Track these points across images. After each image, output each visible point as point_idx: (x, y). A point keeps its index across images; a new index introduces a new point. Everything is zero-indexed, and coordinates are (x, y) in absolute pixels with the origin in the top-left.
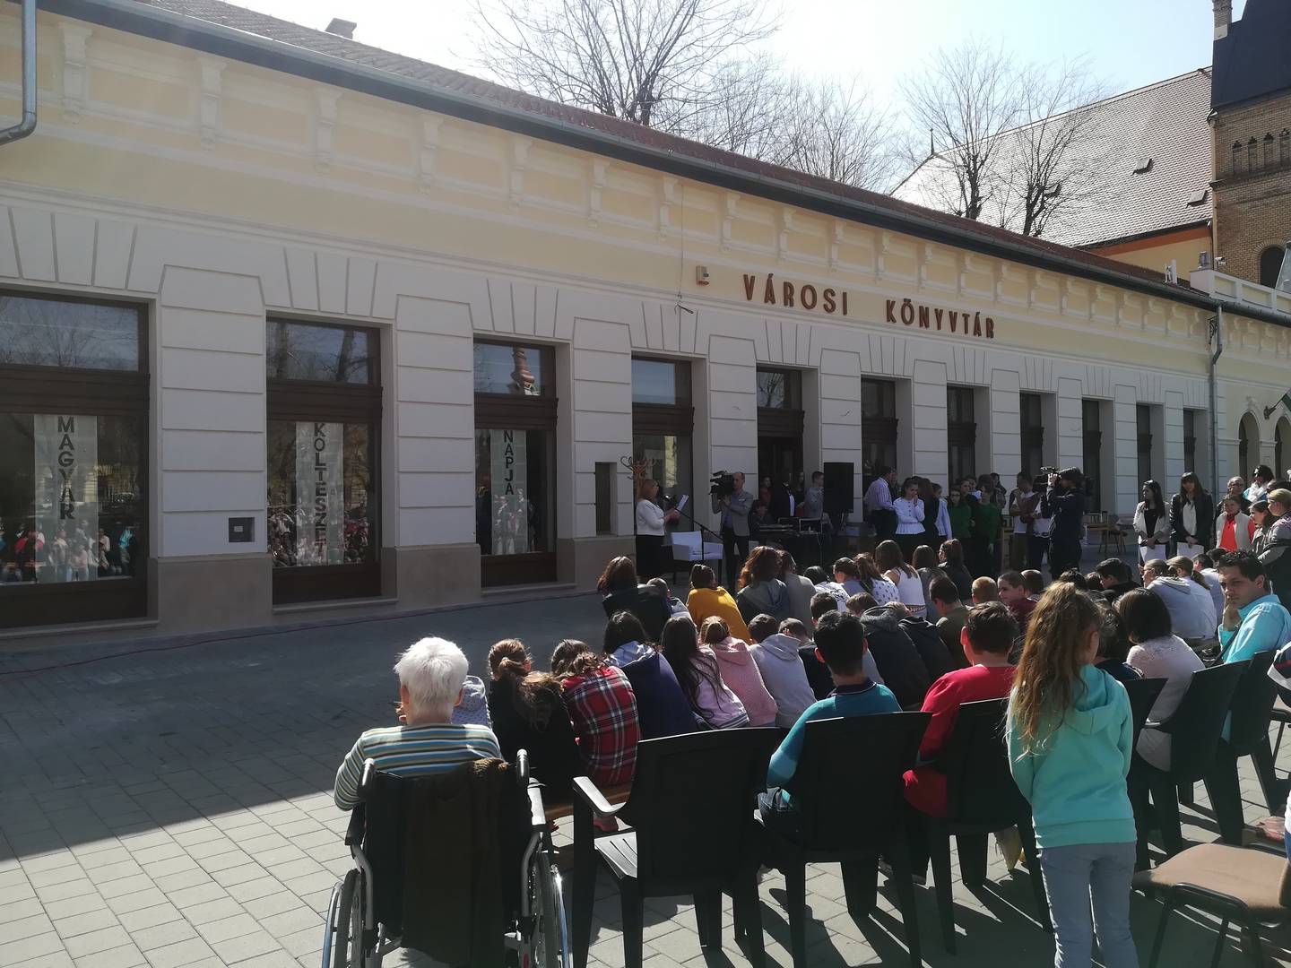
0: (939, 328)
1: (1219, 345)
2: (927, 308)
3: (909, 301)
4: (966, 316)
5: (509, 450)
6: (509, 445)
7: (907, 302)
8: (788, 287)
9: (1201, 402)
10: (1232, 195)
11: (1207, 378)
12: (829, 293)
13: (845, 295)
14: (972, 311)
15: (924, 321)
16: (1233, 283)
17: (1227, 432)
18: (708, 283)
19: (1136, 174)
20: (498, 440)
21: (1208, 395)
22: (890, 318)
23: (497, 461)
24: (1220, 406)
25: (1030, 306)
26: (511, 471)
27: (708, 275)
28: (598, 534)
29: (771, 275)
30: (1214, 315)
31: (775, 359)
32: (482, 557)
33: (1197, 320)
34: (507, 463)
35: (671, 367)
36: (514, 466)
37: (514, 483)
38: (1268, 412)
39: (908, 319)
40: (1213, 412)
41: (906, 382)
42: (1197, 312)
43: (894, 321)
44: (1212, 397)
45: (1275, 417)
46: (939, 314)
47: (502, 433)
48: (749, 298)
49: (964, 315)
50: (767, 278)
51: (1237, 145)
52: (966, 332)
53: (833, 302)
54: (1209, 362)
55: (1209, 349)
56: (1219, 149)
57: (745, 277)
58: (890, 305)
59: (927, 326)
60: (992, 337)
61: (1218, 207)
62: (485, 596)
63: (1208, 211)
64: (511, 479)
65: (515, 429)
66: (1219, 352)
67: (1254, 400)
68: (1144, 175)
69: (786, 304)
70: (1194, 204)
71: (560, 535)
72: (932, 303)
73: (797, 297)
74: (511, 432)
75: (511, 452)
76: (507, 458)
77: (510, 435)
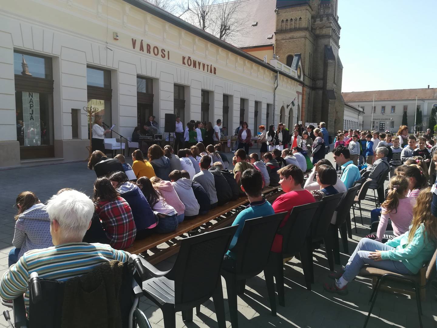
0: (199, 69)
1: (277, 84)
2: (196, 61)
3: (190, 57)
4: (208, 66)
5: (31, 101)
6: (31, 99)
7: (189, 58)
8: (148, 46)
9: (271, 102)
10: (280, 37)
11: (273, 94)
12: (163, 50)
13: (168, 52)
14: (210, 64)
15: (195, 66)
16: (281, 65)
17: (277, 112)
18: (118, 40)
19: (253, 26)
20: (26, 97)
21: (273, 100)
22: (184, 63)
23: (26, 105)
24: (276, 103)
25: (227, 65)
26: (32, 110)
27: (118, 36)
28: (73, 138)
29: (142, 40)
30: (276, 74)
31: (144, 73)
32: (20, 147)
33: (272, 75)
34: (31, 107)
35: (102, 72)
36: (34, 108)
37: (34, 116)
38: (288, 106)
39: (189, 64)
40: (274, 105)
41: (188, 87)
42: (272, 73)
43: (185, 64)
44: (274, 100)
45: (289, 107)
46: (199, 64)
47: (28, 93)
48: (134, 48)
49: (207, 65)
50: (141, 41)
51: (283, 21)
52: (208, 71)
53: (164, 54)
54: (274, 89)
55: (274, 85)
56: (278, 21)
57: (133, 39)
58: (184, 58)
59: (196, 68)
60: (215, 74)
61: (276, 40)
62: (22, 163)
63: (273, 41)
64: (32, 114)
65: (34, 92)
66: (277, 86)
67: (285, 102)
68: (255, 27)
69: (148, 52)
70: (269, 38)
71: (56, 138)
72: (198, 59)
73: (152, 50)
74: (32, 93)
75: (32, 102)
76: (30, 105)
77: (31, 95)
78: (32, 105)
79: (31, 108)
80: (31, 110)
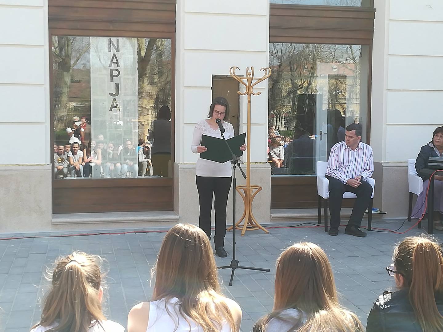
5: (115, 60)
6: (114, 55)
23: (99, 73)
26: (117, 85)
34: (112, 76)
36: (121, 80)
37: (121, 99)
47: (105, 42)
64: (117, 94)
65: (123, 37)
74: (118, 41)
75: (117, 63)
76: (112, 70)
77: (116, 45)
78: (115, 73)
79: (112, 80)
80: (113, 85)
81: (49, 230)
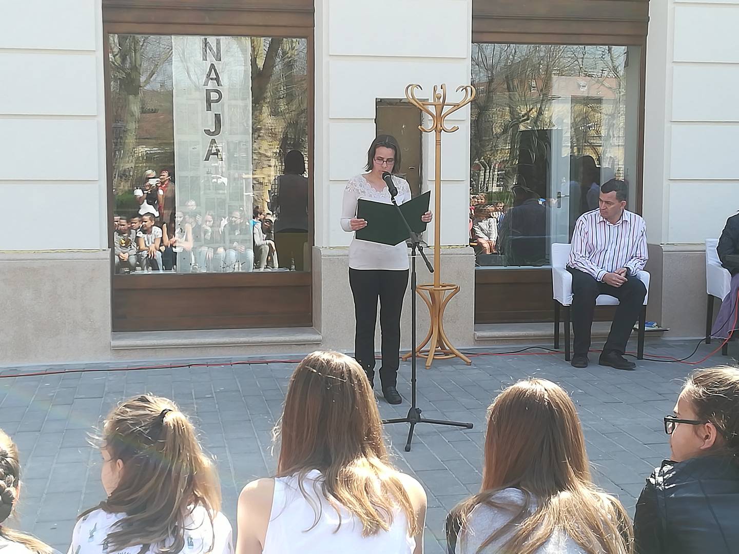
5: (213, 75)
6: (212, 66)
23: (188, 97)
26: (218, 117)
34: (209, 102)
37: (224, 140)
47: (197, 43)
62: (117, 350)
64: (217, 132)
65: (228, 35)
71: (316, 241)
74: (218, 43)
75: (217, 79)
76: (208, 92)
78: (214, 96)
79: (209, 108)
80: (210, 116)
81: (106, 359)
